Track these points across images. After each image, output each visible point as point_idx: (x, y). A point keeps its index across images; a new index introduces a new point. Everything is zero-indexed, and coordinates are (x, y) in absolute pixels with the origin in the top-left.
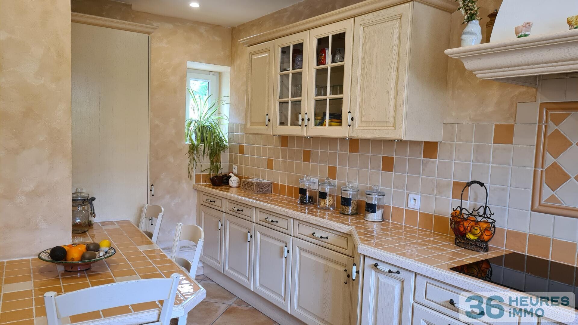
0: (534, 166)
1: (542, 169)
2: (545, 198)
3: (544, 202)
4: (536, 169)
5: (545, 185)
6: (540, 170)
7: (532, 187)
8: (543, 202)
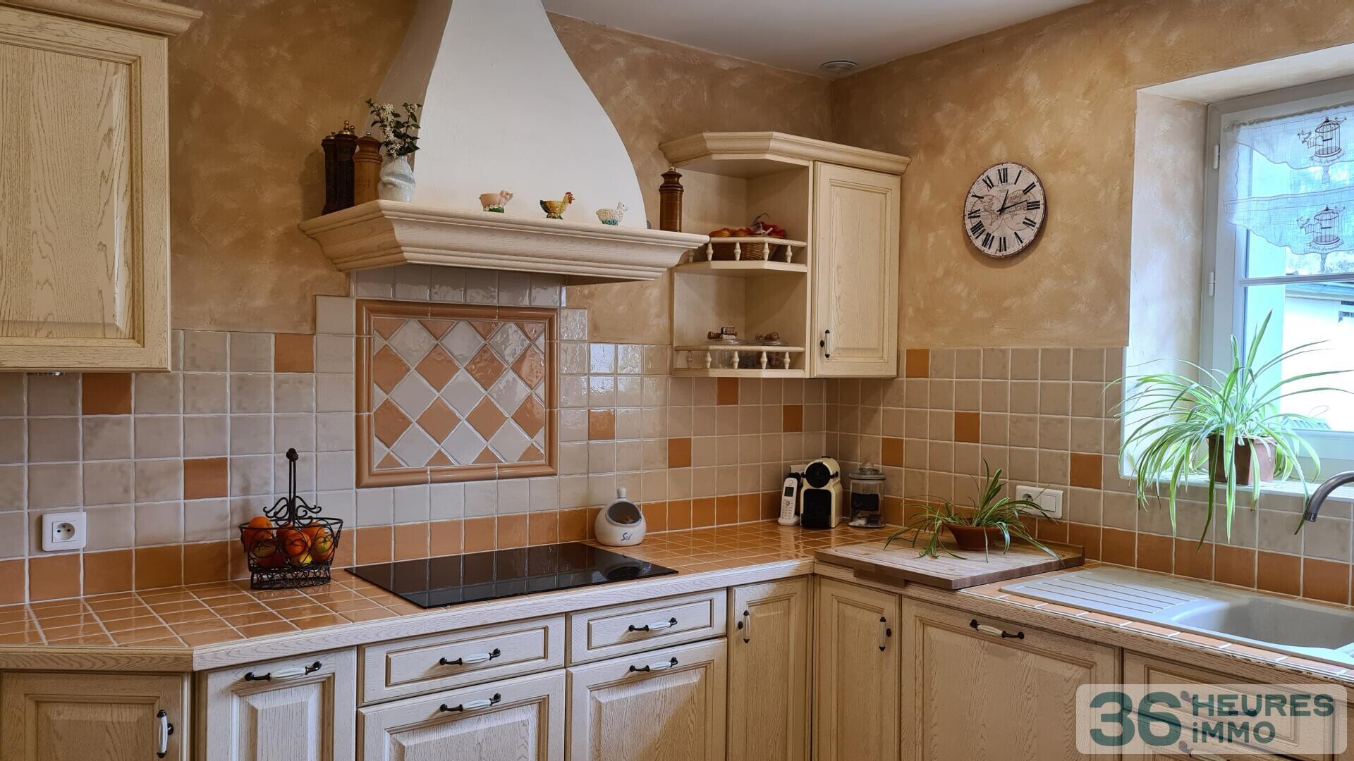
0: (354, 409)
1: (368, 413)
2: (377, 460)
3: (376, 468)
4: (360, 414)
5: (376, 441)
6: (365, 414)
7: (354, 447)
8: (375, 470)
